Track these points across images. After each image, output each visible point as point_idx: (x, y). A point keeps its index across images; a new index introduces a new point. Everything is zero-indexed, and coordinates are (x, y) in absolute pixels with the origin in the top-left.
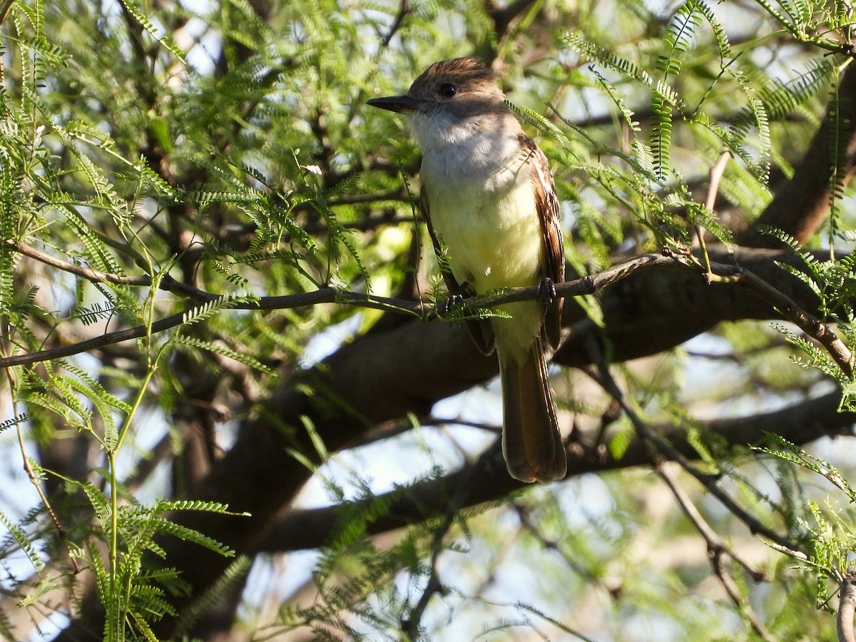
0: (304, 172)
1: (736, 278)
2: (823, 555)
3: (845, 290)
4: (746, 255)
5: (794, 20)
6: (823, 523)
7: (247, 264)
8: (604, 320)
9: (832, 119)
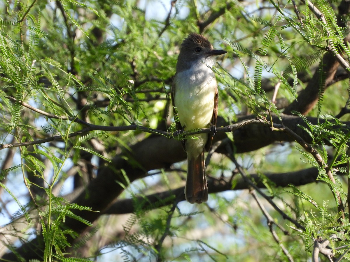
0: (128, 82)
1: (282, 129)
2: (308, 231)
3: (321, 136)
4: (286, 117)
5: (308, 37)
6: (309, 220)
7: (105, 114)
8: (234, 139)
9: (320, 72)
